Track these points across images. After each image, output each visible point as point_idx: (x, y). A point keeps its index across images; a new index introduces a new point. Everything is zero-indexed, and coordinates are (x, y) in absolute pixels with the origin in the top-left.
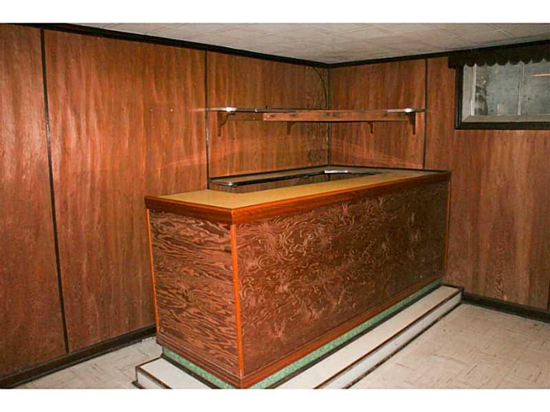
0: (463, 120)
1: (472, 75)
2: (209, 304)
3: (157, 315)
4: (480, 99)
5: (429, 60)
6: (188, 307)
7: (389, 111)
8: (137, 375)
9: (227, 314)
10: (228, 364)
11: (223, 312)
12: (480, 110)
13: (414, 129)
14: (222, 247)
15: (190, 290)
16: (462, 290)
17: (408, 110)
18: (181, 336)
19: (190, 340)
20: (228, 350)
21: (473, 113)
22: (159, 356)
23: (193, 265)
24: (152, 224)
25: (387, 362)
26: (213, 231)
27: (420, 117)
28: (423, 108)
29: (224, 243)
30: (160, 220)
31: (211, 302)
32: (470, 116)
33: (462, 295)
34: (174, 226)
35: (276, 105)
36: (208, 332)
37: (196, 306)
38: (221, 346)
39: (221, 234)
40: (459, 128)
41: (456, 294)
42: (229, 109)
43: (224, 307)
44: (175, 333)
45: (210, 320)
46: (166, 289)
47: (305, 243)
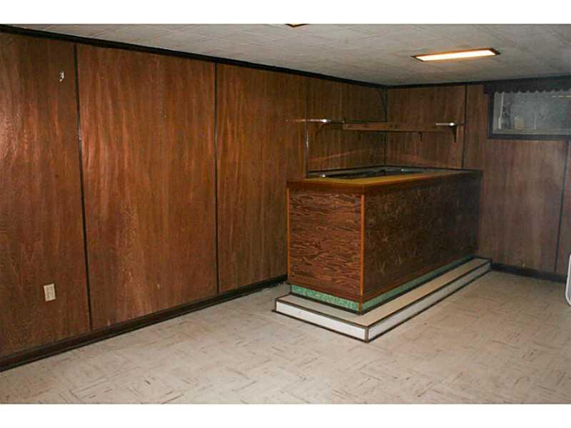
0: (494, 132)
1: (501, 99)
2: (339, 248)
3: (289, 263)
4: (506, 116)
5: (469, 87)
6: (319, 253)
7: (437, 124)
8: (276, 304)
9: (354, 253)
10: (351, 287)
11: (350, 252)
12: (506, 125)
13: (455, 138)
14: (354, 210)
15: (323, 241)
16: (491, 260)
17: (452, 124)
18: (310, 275)
19: (319, 276)
20: (352, 278)
21: (500, 127)
22: (287, 293)
23: (327, 224)
24: (291, 199)
25: (445, 300)
26: (346, 200)
27: (460, 129)
28: (463, 122)
29: (354, 207)
30: (300, 195)
31: (341, 247)
32: (498, 129)
33: (491, 265)
34: (312, 199)
35: (352, 119)
36: (336, 268)
37: (327, 251)
38: (347, 276)
39: (353, 201)
40: (490, 138)
41: (486, 264)
42: (325, 121)
43: (352, 249)
44: (304, 274)
45: (339, 259)
46: (300, 243)
47: (397, 211)
